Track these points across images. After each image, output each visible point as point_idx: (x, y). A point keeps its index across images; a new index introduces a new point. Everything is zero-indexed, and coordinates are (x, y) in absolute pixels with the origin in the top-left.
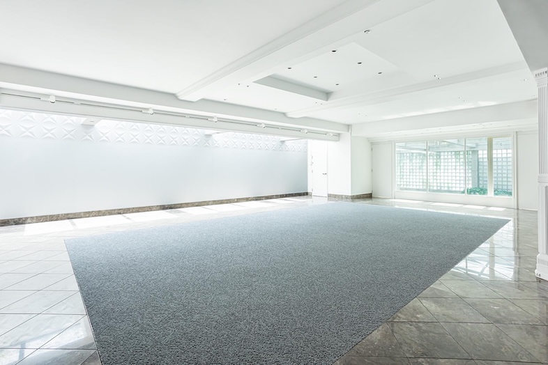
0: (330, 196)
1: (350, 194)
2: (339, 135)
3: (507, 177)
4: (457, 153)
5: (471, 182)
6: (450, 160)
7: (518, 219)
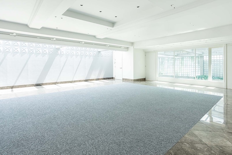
0: (123, 79)
1: (133, 78)
2: (128, 48)
3: (220, 70)
4: (192, 57)
5: (199, 72)
6: (188, 61)
7: (227, 96)
